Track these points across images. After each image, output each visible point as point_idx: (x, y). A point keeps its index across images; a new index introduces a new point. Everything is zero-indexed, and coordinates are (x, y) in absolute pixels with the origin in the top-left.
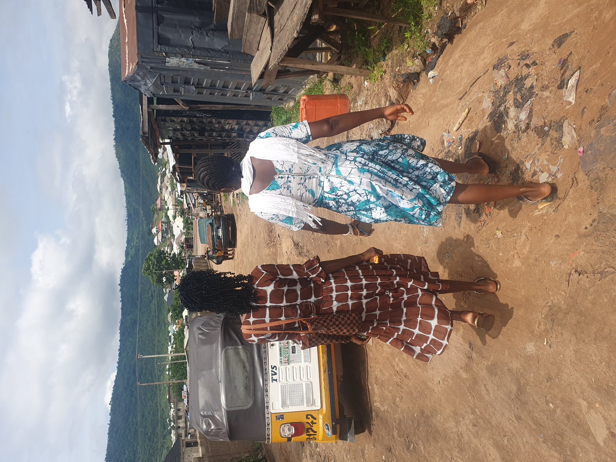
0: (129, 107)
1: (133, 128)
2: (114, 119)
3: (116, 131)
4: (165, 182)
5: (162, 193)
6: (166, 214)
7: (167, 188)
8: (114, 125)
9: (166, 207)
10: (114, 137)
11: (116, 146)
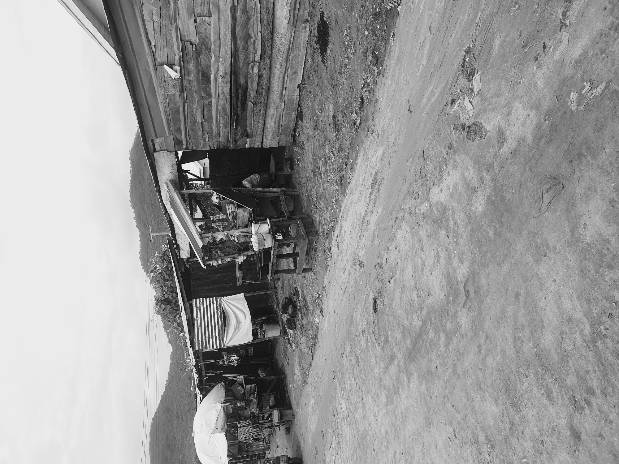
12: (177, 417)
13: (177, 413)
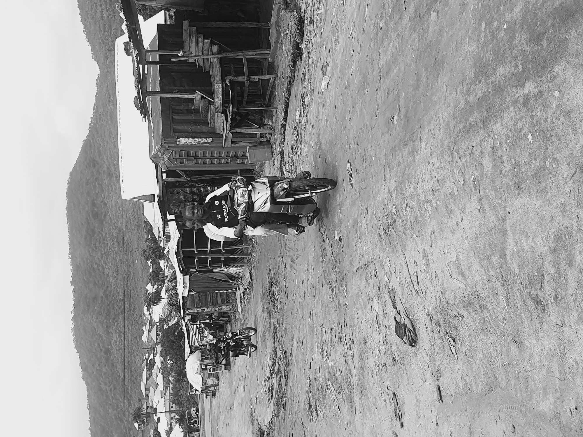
0: (95, 267)
1: (102, 297)
2: (73, 287)
3: (75, 306)
4: (154, 376)
5: (148, 396)
6: (156, 429)
7: (157, 384)
8: (72, 296)
9: (156, 418)
10: (72, 315)
11: (76, 330)
12: (109, 175)
13: (108, 168)
